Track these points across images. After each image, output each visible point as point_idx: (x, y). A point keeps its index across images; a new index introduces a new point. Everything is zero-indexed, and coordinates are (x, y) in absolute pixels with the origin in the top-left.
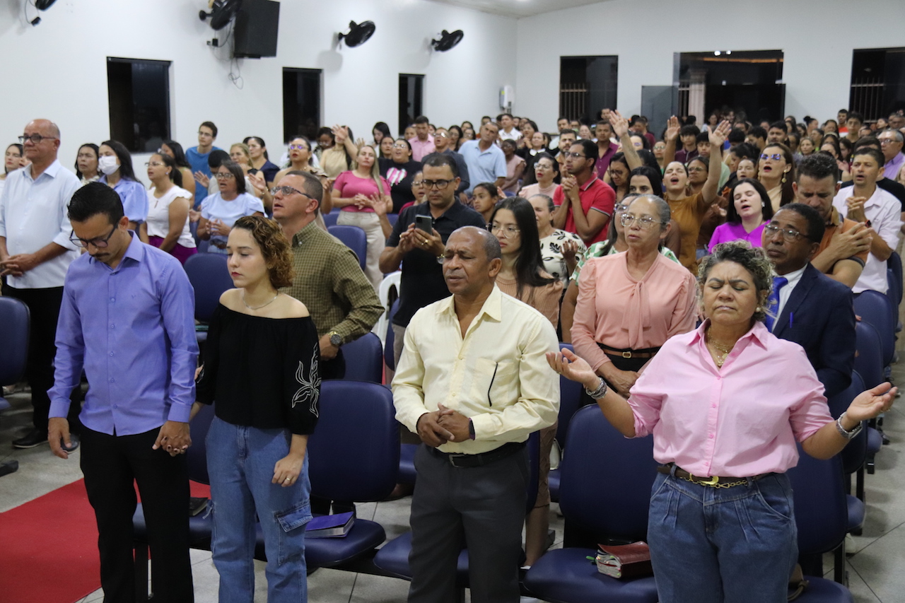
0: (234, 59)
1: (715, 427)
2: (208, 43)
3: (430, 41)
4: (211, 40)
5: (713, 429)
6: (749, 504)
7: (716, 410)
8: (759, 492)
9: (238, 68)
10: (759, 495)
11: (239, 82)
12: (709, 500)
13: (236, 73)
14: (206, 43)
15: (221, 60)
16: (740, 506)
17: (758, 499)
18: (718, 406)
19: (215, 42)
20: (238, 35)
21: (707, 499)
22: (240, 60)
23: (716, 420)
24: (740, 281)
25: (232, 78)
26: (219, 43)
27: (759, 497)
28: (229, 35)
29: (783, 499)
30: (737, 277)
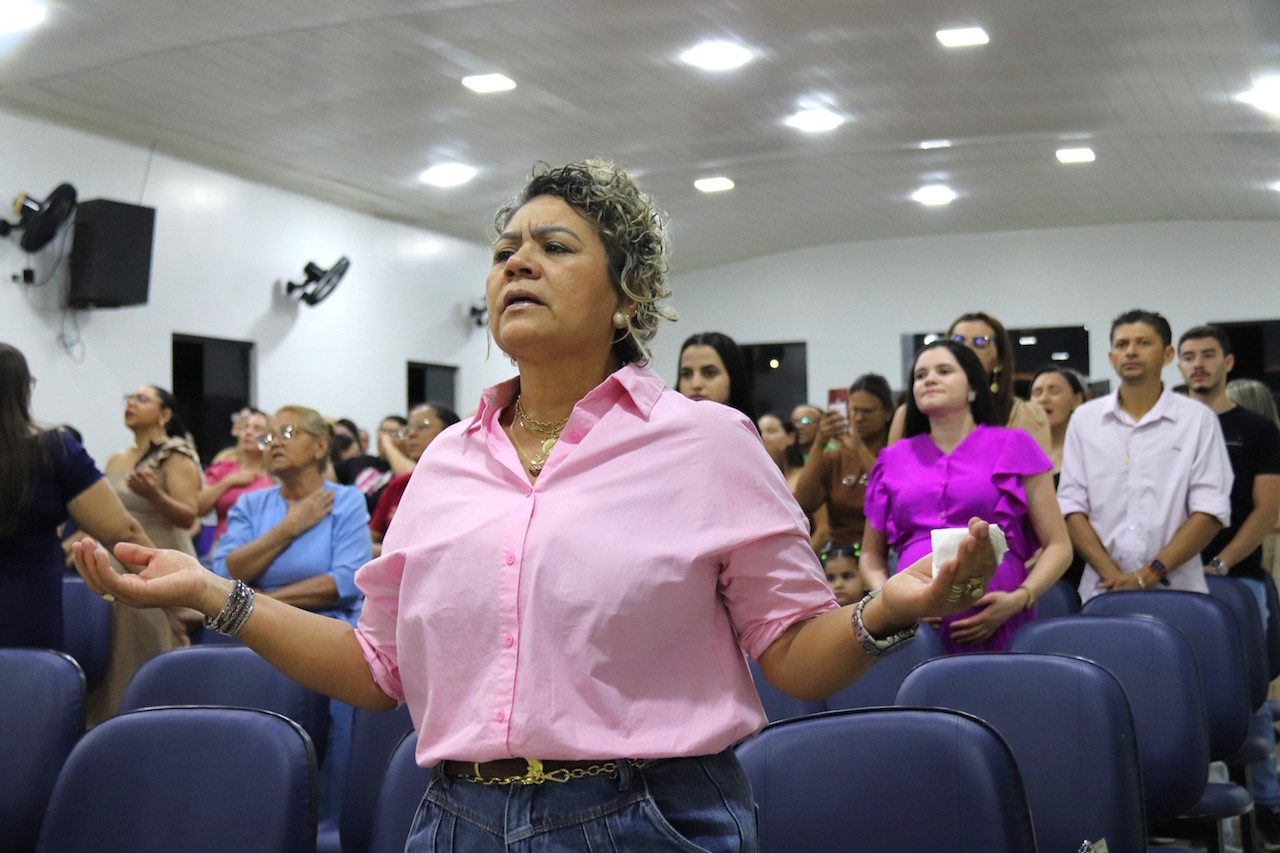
0: (69, 312)
1: (514, 615)
2: (15, 278)
3: (466, 311)
4: (19, 272)
5: (509, 622)
6: (621, 831)
7: (515, 570)
8: (648, 797)
9: (76, 327)
10: (647, 802)
11: (76, 350)
12: (518, 826)
13: (71, 334)
14: (9, 278)
15: (42, 310)
16: (598, 838)
17: (646, 816)
18: (518, 558)
19: (28, 276)
20: (78, 262)
21: (514, 823)
22: (82, 314)
23: (516, 595)
24: (560, 229)
25: (64, 343)
26: (38, 277)
27: (648, 810)
28: (59, 261)
29: (719, 815)
30: (552, 222)
